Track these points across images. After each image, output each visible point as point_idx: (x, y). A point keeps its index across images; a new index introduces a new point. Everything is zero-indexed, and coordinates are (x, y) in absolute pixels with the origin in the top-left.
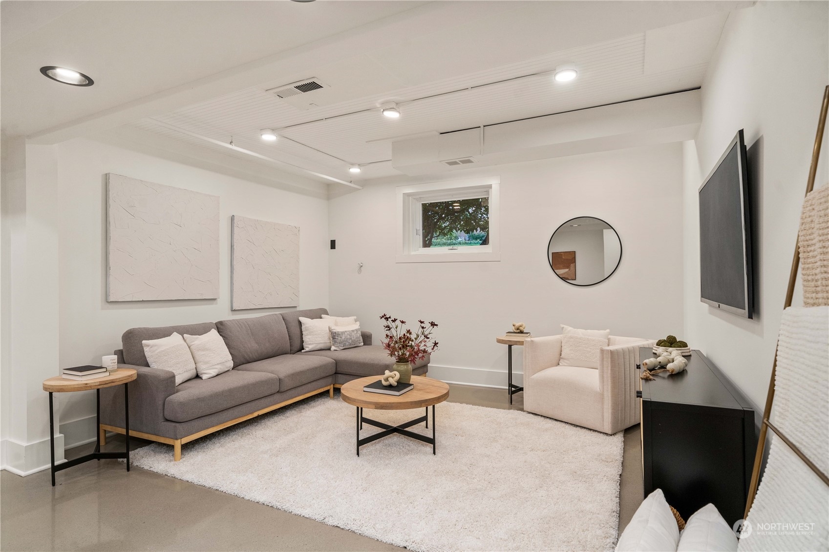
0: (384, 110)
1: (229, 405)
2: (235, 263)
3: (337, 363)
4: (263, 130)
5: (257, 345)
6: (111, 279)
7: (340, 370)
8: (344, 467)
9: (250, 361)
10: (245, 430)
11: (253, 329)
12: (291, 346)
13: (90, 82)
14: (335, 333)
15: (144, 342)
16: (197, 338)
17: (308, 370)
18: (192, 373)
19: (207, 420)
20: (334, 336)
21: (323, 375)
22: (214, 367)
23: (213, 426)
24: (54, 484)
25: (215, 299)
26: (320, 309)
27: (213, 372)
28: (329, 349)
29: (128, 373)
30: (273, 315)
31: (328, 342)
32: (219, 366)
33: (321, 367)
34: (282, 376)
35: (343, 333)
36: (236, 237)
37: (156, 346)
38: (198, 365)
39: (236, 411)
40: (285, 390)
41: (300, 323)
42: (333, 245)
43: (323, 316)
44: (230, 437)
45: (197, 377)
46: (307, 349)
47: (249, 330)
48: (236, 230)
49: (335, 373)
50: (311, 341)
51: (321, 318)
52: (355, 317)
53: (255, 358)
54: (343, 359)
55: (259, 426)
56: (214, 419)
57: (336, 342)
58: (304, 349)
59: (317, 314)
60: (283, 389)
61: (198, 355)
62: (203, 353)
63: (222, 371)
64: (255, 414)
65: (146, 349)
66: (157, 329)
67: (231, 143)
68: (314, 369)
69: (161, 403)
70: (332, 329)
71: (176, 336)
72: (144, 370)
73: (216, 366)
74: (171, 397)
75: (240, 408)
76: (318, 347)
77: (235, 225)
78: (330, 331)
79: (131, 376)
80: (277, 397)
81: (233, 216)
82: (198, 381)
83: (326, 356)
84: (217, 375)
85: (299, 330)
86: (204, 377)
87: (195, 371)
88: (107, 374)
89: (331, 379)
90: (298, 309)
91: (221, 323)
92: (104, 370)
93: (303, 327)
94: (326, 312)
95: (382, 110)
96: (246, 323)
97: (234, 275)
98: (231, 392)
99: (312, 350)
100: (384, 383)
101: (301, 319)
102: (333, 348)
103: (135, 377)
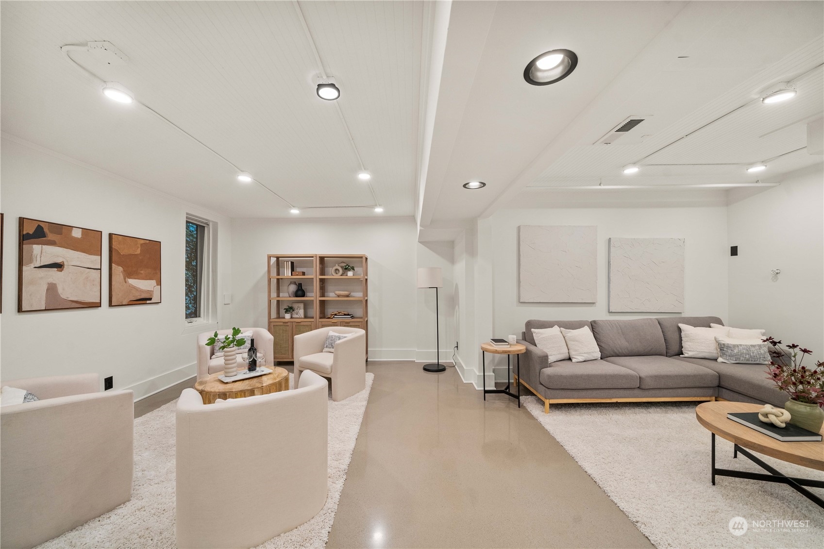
0: (764, 99)
1: (587, 387)
2: (611, 275)
3: (720, 376)
4: (624, 166)
5: (627, 343)
6: (521, 288)
7: (723, 384)
8: (687, 486)
9: (620, 355)
10: (604, 410)
11: (624, 329)
12: (667, 348)
13: (484, 184)
14: (724, 344)
15: (532, 330)
16: (570, 331)
17: (676, 376)
18: (566, 356)
19: (569, 393)
20: (722, 348)
21: (698, 384)
22: (582, 355)
23: (574, 398)
24: (485, 400)
25: (594, 303)
26: (710, 317)
27: (581, 359)
28: (716, 360)
29: (521, 348)
30: (647, 319)
31: (715, 352)
32: (585, 355)
33: (695, 376)
34: (643, 375)
35: (734, 346)
36: (612, 254)
37: (539, 333)
38: (570, 351)
39: (595, 393)
40: (647, 388)
41: (680, 330)
42: (734, 251)
43: (712, 325)
44: (590, 411)
45: (570, 359)
46: (686, 355)
47: (620, 330)
48: (612, 249)
49: (718, 386)
50: (690, 348)
51: (710, 327)
52: (763, 331)
53: (625, 353)
54: (728, 374)
55: (618, 410)
56: (575, 393)
57: (725, 354)
58: (683, 354)
59: (706, 322)
60: (643, 387)
61: (570, 343)
62: (574, 343)
63: (588, 359)
64: (614, 400)
65: (534, 335)
66: (544, 321)
67: (600, 185)
68: (687, 377)
69: (538, 371)
70: (720, 339)
71: (556, 329)
72: (532, 348)
73: (584, 355)
74: (544, 369)
75: (598, 392)
76: (701, 355)
77: (611, 245)
78: (717, 342)
79: (520, 350)
80: (637, 392)
81: (610, 238)
82: (568, 362)
83: (707, 367)
84: (584, 361)
85: (678, 336)
86: (574, 360)
87: (567, 354)
88: (509, 346)
89: (712, 391)
90: (683, 315)
91: (594, 322)
92: (507, 344)
93: (683, 334)
94: (719, 321)
95: (762, 99)
96: (617, 324)
97: (611, 285)
98: (589, 377)
99: (693, 357)
100: (761, 418)
101: (680, 325)
102: (720, 360)
103: (524, 351)
